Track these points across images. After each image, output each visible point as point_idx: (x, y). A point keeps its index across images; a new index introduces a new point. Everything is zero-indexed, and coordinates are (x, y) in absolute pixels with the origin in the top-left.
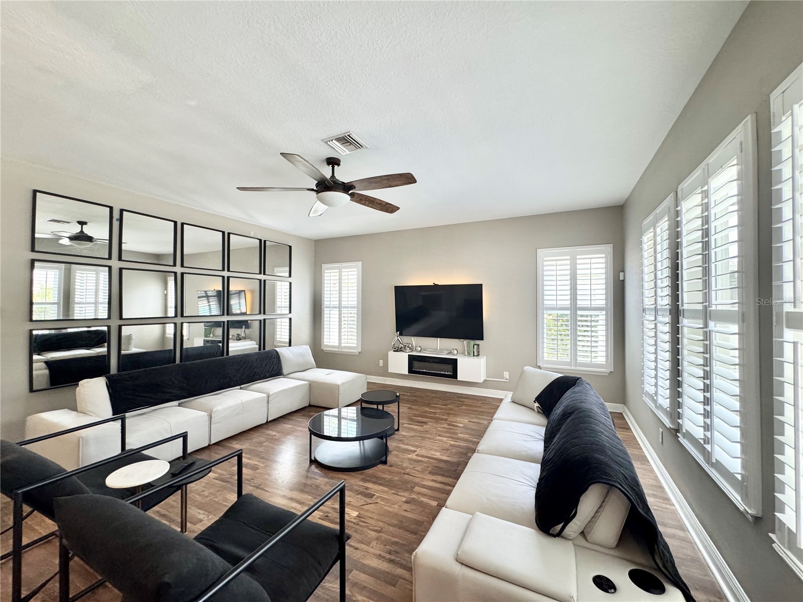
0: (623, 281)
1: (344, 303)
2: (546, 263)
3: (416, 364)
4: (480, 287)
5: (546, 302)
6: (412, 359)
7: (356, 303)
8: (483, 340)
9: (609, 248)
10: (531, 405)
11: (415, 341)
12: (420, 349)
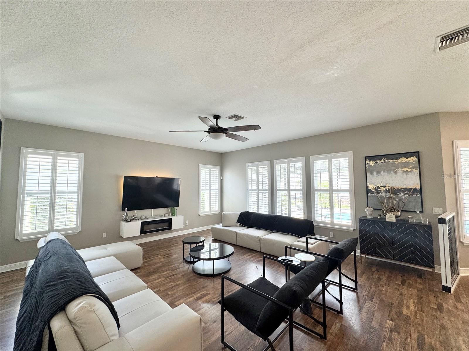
0: (223, 180)
2: (201, 171)
3: (146, 228)
5: (201, 187)
6: (143, 224)
8: (178, 206)
9: (219, 168)
10: (236, 224)
11: (137, 213)
12: (144, 217)
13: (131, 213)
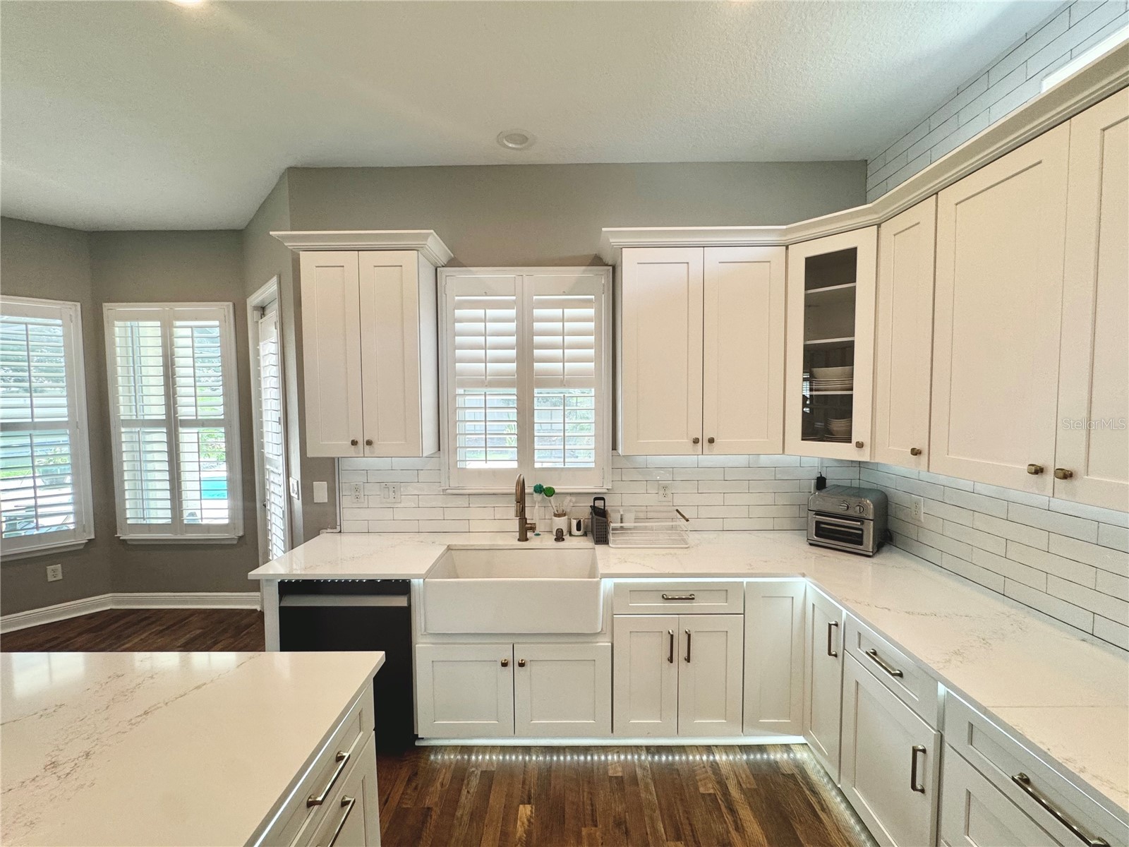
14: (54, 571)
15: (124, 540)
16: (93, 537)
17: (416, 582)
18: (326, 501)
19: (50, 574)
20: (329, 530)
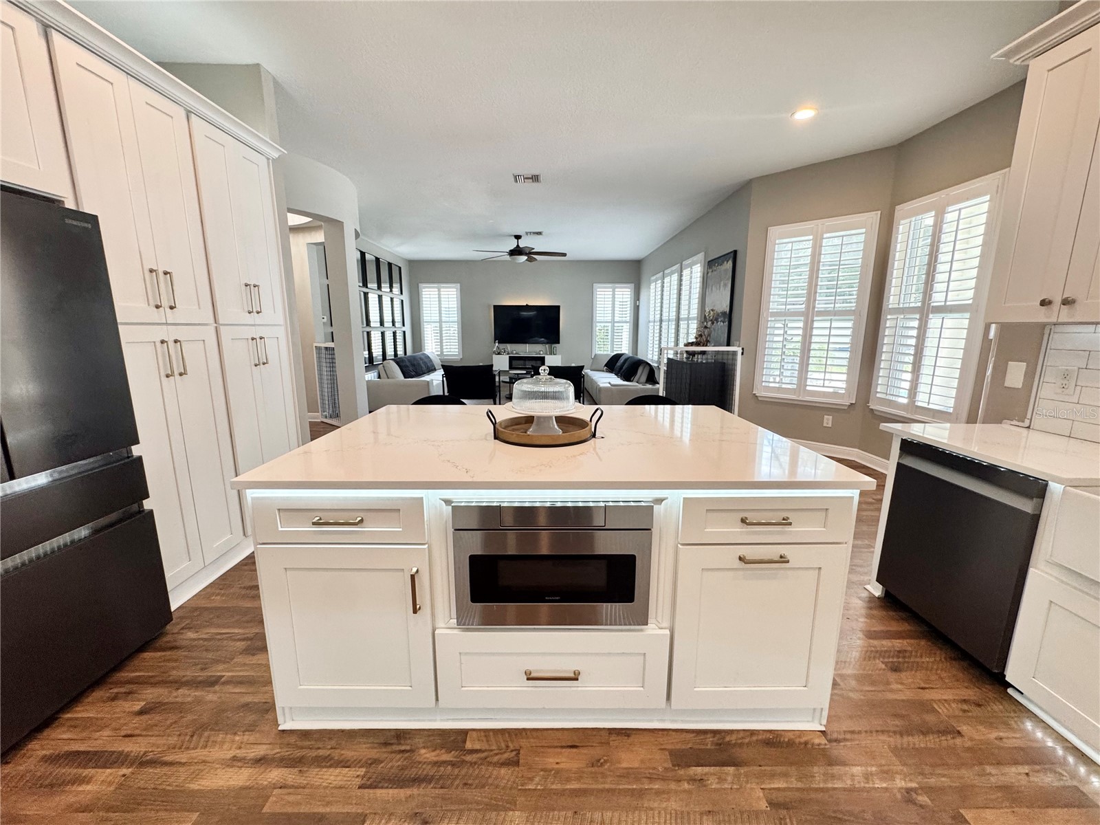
0: (638, 306)
1: (444, 319)
2: (598, 293)
3: (515, 363)
4: (558, 308)
5: (597, 318)
6: (511, 359)
7: (456, 318)
8: (559, 343)
9: (632, 285)
10: (602, 369)
11: (509, 347)
12: (515, 352)
13: (502, 346)
14: (828, 419)
15: (872, 409)
16: (854, 402)
17: (1053, 486)
18: (1020, 386)
19: (825, 421)
20: (1015, 422)
